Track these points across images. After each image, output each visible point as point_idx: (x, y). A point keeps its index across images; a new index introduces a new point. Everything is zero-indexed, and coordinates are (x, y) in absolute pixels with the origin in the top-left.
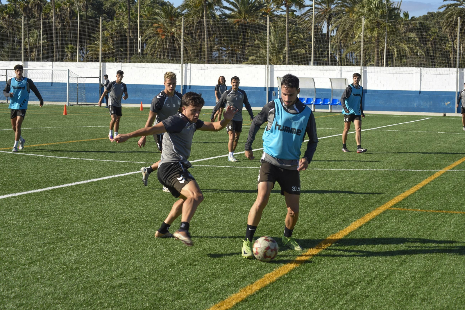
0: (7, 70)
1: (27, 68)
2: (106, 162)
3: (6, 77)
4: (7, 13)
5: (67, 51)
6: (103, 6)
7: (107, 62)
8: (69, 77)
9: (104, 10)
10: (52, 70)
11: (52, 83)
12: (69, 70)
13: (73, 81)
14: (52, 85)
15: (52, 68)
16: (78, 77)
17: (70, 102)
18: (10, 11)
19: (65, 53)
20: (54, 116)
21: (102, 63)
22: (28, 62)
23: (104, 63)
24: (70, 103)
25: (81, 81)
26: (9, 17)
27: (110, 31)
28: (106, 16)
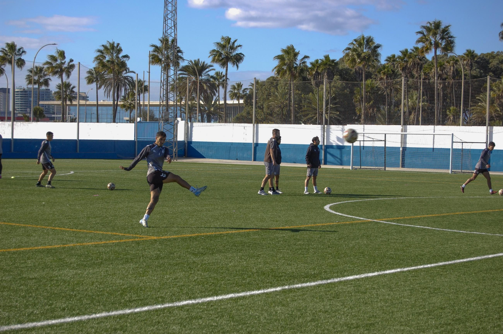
0: (385, 134)
1: (406, 132)
2: (500, 236)
3: (384, 142)
4: (384, 73)
5: (449, 113)
6: (489, 64)
7: (494, 126)
8: (453, 142)
9: (490, 69)
10: (434, 135)
11: (433, 149)
12: (453, 134)
13: (457, 146)
14: (433, 151)
15: (434, 132)
16: (463, 142)
17: (453, 169)
18: (388, 71)
19: (447, 115)
20: (437, 185)
21: (489, 127)
22: (408, 126)
23: (492, 127)
24: (453, 171)
25: (466, 146)
26: (387, 77)
27: (497, 92)
28: (493, 75)
